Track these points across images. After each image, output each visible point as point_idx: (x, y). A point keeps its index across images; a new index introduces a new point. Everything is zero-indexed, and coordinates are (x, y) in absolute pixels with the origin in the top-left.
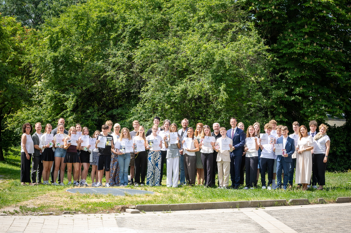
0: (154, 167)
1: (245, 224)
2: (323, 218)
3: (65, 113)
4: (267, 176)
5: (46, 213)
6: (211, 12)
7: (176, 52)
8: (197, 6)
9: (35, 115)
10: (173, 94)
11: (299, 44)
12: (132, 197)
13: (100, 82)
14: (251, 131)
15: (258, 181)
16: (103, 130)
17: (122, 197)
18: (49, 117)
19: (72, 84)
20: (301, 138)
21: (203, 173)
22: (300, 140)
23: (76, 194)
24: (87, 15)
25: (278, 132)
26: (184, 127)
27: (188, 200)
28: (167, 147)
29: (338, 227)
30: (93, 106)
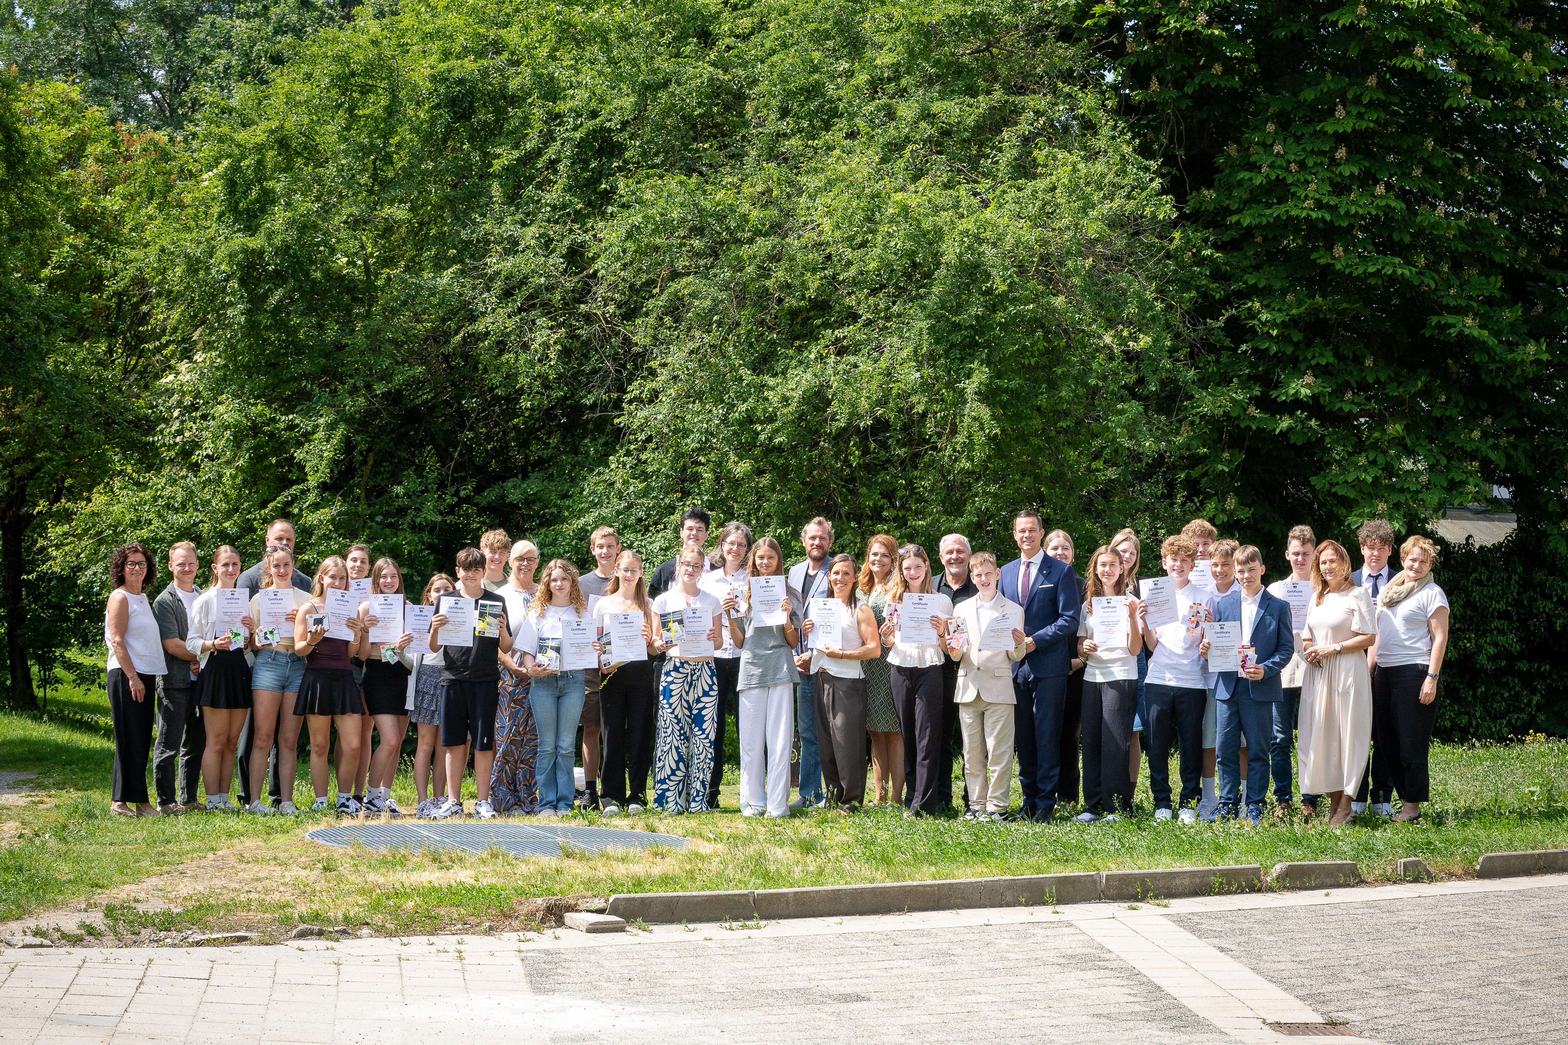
0: (687, 728)
1: (1081, 975)
2: (1420, 942)
3: (295, 498)
4: (1174, 764)
5: (219, 936)
6: (926, 53)
7: (776, 228)
8: (866, 25)
9: (168, 506)
10: (765, 410)
11: (1313, 186)
12: (591, 863)
13: (448, 362)
14: (1107, 569)
15: (1134, 785)
16: (461, 573)
17: (550, 862)
18: (228, 515)
19: (325, 371)
20: (1321, 595)
21: (899, 749)
22: (1318, 604)
23: (351, 851)
24: (391, 70)
25: (1218, 569)
26: (815, 553)
27: (835, 869)
28: (740, 644)
29: (1484, 983)
30: (418, 466)
